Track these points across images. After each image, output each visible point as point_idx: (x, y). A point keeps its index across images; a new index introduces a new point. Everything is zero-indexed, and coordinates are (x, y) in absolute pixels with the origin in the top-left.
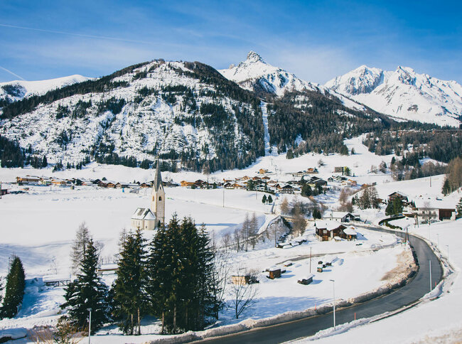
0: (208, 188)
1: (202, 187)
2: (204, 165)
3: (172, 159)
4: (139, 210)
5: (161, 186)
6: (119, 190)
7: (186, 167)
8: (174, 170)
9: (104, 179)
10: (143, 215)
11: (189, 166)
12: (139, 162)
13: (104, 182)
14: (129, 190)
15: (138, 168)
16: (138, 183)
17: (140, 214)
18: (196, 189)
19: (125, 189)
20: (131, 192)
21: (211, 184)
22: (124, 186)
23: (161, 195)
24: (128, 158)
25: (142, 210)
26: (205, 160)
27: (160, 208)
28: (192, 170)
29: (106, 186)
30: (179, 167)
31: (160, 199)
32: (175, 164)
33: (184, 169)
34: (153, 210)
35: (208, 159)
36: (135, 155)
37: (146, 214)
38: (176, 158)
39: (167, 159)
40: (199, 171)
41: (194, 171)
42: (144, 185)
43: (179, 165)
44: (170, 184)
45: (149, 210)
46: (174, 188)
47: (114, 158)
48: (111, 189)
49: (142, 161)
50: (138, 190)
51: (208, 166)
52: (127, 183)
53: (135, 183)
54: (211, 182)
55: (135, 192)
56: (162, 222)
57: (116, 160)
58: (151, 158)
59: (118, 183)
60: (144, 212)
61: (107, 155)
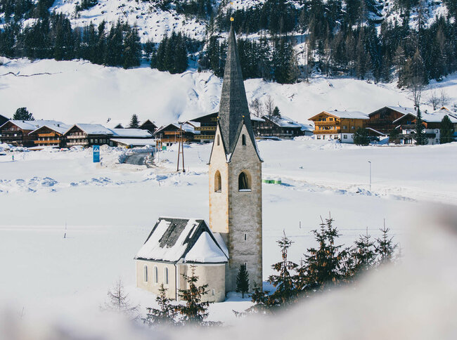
0: (421, 140)
1: (395, 138)
2: (400, 51)
3: (274, 29)
4: (164, 226)
5: (244, 130)
6: (79, 154)
7: (328, 59)
8: (283, 73)
9: (23, 114)
10: (179, 247)
11: (340, 56)
12: (150, 46)
13: (21, 125)
14: (116, 154)
15: (146, 71)
16: (149, 126)
17: (168, 240)
18: (372, 148)
19: (104, 149)
20: (124, 160)
21: (432, 125)
22: (96, 140)
23: (247, 166)
24: (108, 28)
25: (176, 226)
26: (405, 29)
27: (243, 218)
28: (352, 73)
29: (29, 140)
30: (303, 61)
31: (243, 182)
32: (285, 51)
33: (322, 68)
34: (219, 225)
35: (413, 25)
36: (131, 20)
37: (191, 242)
38: (290, 26)
39: (254, 30)
40: (382, 75)
41: (360, 73)
42: (169, 134)
43: (302, 53)
44: (273, 128)
45: (203, 227)
46: (285, 143)
47: (54, 35)
48: (47, 153)
49: (158, 40)
50: (152, 152)
51: (417, 54)
52: (107, 128)
53: (134, 124)
54: (432, 115)
55: (136, 158)
56: (251, 270)
57: (61, 41)
58: (194, 29)
59: (75, 130)
60: (183, 235)
61: (29, 23)
